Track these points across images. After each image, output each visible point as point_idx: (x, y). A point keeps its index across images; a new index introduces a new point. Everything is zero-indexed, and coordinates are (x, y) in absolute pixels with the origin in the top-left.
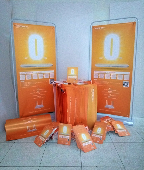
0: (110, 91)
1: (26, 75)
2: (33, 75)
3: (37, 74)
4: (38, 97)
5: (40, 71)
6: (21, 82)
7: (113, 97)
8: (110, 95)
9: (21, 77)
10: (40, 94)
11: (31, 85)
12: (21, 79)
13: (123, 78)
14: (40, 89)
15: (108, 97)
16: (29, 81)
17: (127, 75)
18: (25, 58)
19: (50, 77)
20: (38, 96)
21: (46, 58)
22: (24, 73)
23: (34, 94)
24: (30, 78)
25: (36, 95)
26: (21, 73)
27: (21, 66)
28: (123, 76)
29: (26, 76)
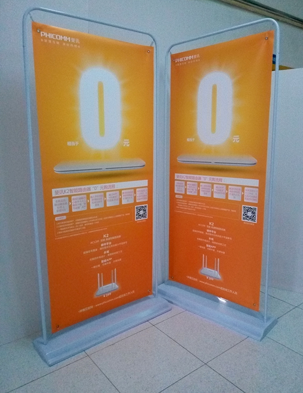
0: (211, 229)
1: (72, 197)
2: (91, 195)
3: (103, 194)
4: (105, 261)
5: (111, 184)
6: (56, 219)
7: (218, 248)
8: (211, 241)
9: (56, 205)
10: (110, 252)
11: (84, 228)
12: (57, 211)
13: (243, 196)
14: (109, 237)
15: (207, 245)
16: (80, 214)
17: (251, 189)
18: (69, 144)
19: (137, 201)
20: (103, 259)
21: (127, 143)
22: (67, 191)
23: (95, 255)
24: (83, 205)
25: (100, 257)
26: (56, 193)
27: (57, 169)
28: (243, 191)
29: (70, 200)
